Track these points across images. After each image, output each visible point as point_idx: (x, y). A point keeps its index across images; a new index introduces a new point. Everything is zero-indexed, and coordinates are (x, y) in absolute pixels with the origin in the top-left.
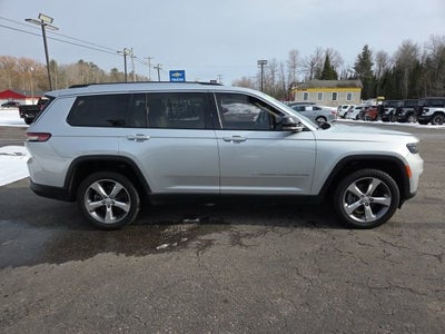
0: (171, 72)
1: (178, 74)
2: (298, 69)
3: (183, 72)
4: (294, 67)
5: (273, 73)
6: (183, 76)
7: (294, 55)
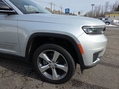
0: (66, 9)
1: (67, 10)
2: (108, 8)
3: (69, 9)
4: (107, 7)
5: (99, 9)
6: (69, 10)
7: (107, 3)
